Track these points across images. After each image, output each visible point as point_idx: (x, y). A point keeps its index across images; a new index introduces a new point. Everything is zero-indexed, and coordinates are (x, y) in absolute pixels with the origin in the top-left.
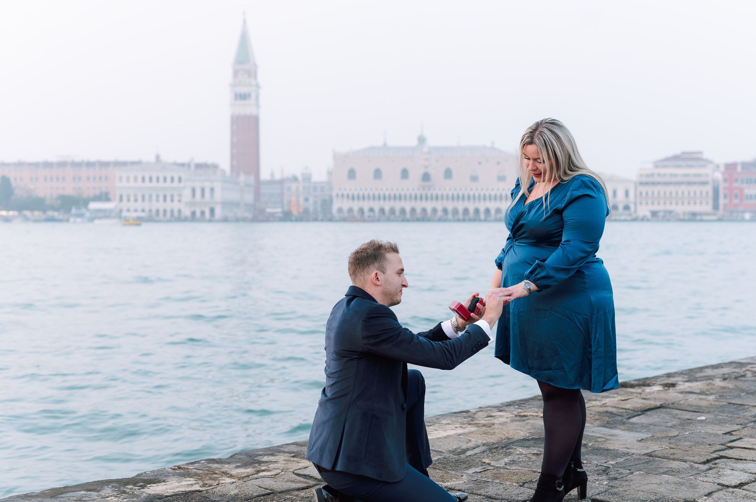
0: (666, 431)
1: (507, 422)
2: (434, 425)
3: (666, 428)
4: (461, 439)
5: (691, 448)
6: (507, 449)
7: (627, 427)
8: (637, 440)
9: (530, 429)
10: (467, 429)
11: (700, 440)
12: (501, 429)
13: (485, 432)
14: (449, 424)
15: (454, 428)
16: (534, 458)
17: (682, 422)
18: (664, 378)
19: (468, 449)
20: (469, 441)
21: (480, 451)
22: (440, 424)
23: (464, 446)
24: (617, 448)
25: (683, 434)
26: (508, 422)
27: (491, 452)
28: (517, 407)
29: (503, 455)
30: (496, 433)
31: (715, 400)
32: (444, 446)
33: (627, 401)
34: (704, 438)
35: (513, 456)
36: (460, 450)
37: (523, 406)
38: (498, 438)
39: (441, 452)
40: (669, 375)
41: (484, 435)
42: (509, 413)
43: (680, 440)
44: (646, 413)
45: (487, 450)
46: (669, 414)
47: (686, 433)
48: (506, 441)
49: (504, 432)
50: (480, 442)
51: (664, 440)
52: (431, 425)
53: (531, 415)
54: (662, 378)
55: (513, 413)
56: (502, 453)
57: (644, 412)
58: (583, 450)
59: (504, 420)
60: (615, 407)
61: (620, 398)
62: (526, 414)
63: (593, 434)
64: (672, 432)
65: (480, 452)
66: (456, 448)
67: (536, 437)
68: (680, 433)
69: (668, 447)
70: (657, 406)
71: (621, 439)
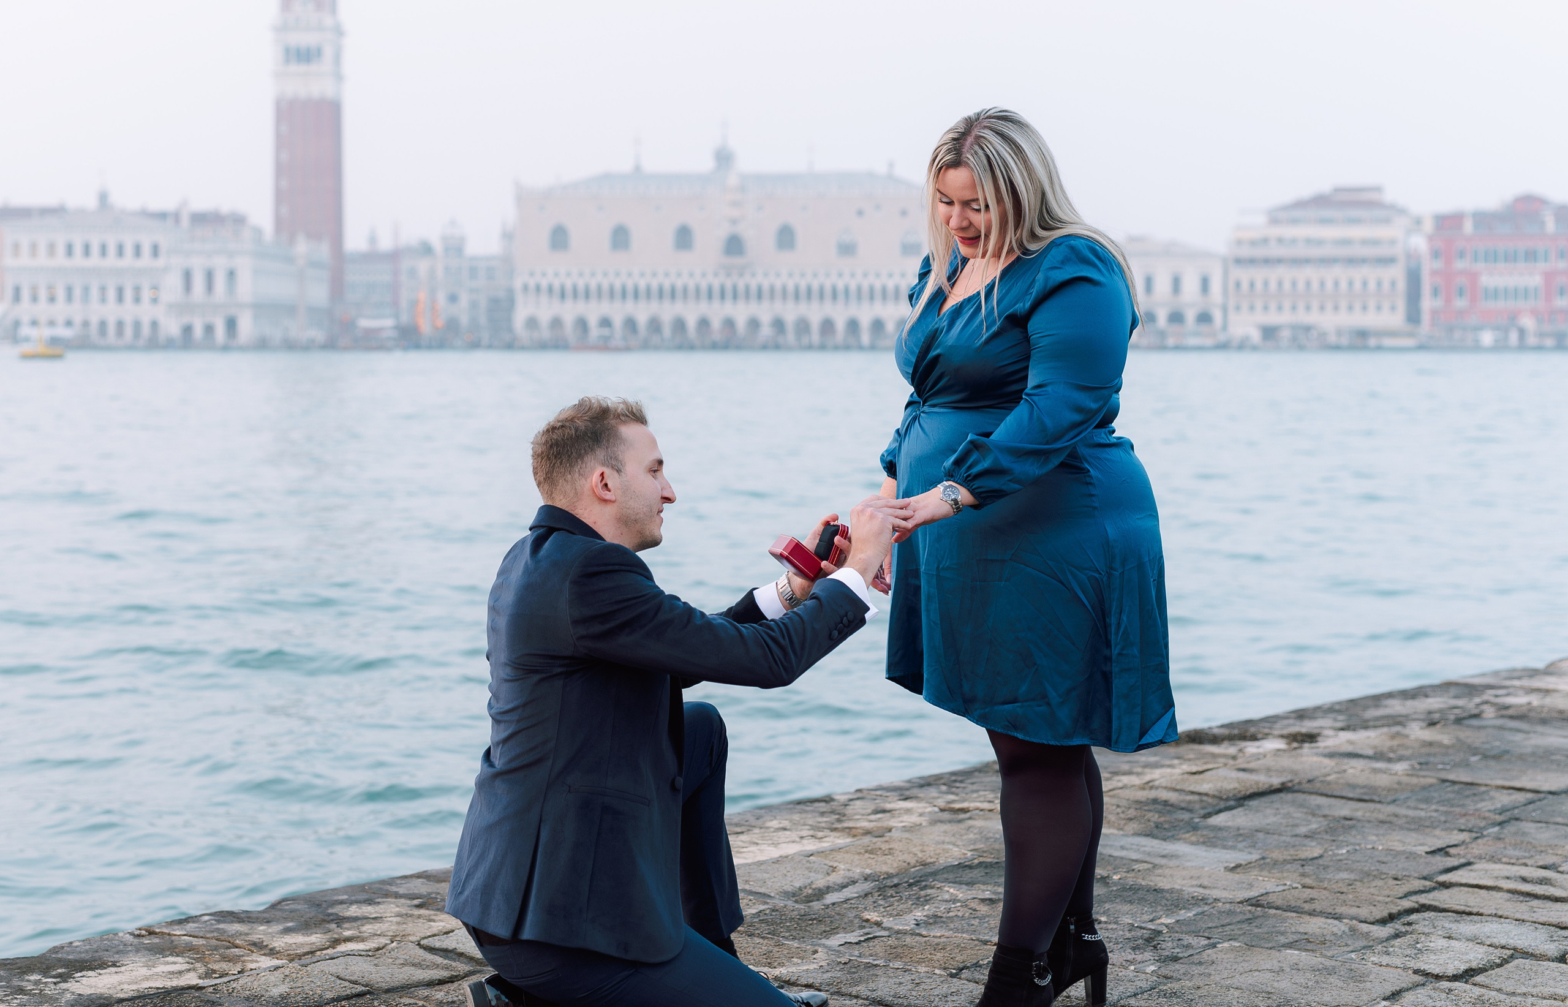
0: (1294, 846)
1: (921, 824)
2: (751, 832)
3: (1294, 839)
4: (812, 865)
5: (1353, 887)
6: (922, 889)
7: (1203, 836)
8: (1225, 868)
9: (975, 842)
10: (828, 842)
11: (1373, 868)
12: (908, 841)
13: (869, 848)
14: (785, 829)
15: (798, 839)
16: (984, 909)
17: (1331, 825)
18: (1291, 721)
19: (828, 887)
20: (831, 868)
21: (855, 893)
22: (763, 830)
23: (821, 882)
24: (1179, 887)
25: (1334, 853)
26: (924, 824)
27: (884, 896)
28: (944, 788)
29: (911, 903)
30: (896, 850)
31: (1410, 772)
32: (773, 882)
33: (1202, 776)
34: (1383, 863)
35: (934, 905)
36: (810, 891)
37: (958, 788)
38: (900, 863)
39: (764, 895)
40: (1301, 715)
41: (867, 855)
42: (927, 802)
43: (1326, 868)
44: (1246, 803)
45: (873, 891)
46: (1301, 806)
47: (1340, 852)
48: (918, 870)
49: (914, 850)
50: (858, 871)
51: (1289, 866)
52: (742, 833)
53: (977, 809)
54: (1286, 722)
55: (935, 804)
56: (909, 898)
57: (1241, 802)
58: (1098, 890)
59: (914, 819)
60: (1175, 790)
61: (1186, 767)
62: (965, 805)
63: (1123, 853)
64: (1309, 848)
65: (856, 895)
66: (800, 887)
67: (989, 860)
68: (1326, 851)
69: (1299, 883)
70: (1273, 788)
71: (1189, 864)
